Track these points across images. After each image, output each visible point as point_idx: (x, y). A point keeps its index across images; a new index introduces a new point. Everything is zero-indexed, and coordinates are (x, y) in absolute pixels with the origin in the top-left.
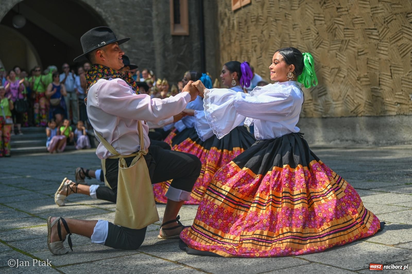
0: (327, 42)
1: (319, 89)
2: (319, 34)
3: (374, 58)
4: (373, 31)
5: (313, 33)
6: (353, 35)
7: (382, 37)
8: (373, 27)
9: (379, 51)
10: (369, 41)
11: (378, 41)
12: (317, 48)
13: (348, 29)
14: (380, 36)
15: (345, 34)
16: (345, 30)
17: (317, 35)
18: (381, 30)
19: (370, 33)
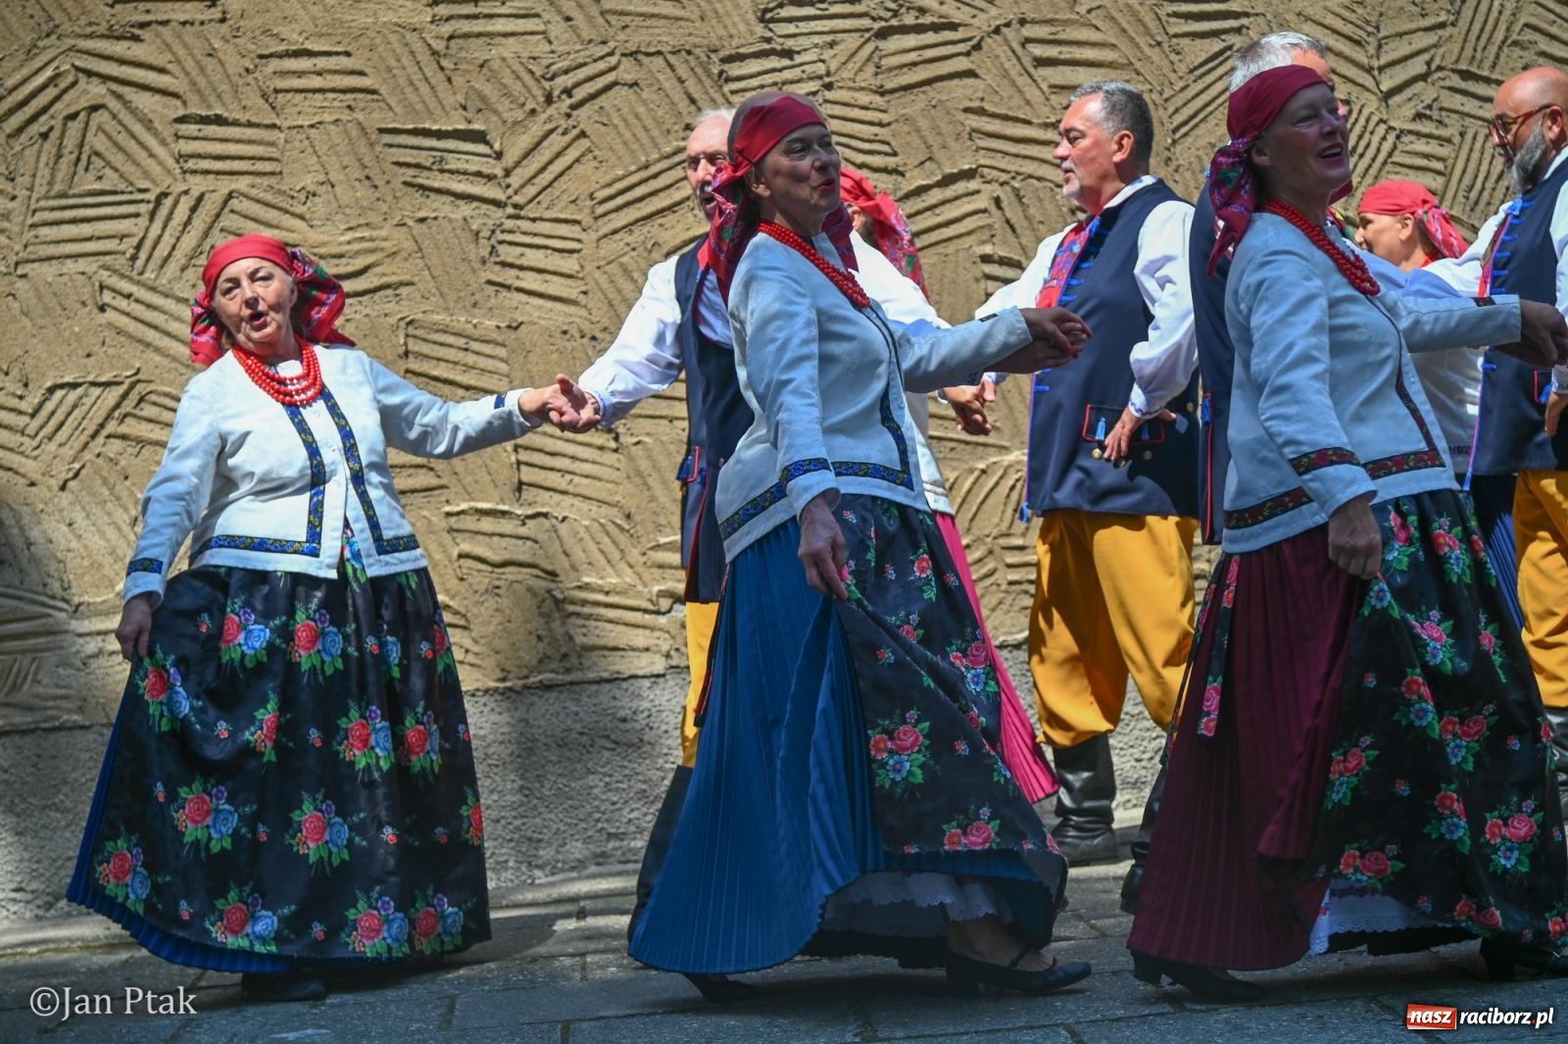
3: (460, 321)
4: (451, 144)
6: (268, 167)
7: (531, 190)
9: (509, 276)
10: (413, 205)
11: (498, 214)
13: (220, 121)
14: (515, 180)
15: (181, 157)
16: (184, 129)
18: (524, 141)
19: (424, 158)
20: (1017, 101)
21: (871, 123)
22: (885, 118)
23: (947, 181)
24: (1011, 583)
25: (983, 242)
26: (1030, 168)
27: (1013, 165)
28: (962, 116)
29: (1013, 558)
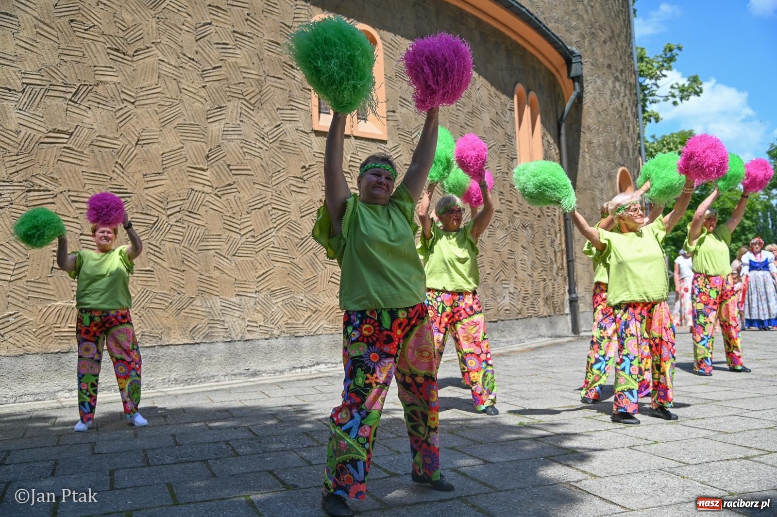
20: (66, 211)
24: (56, 336)
29: (56, 330)
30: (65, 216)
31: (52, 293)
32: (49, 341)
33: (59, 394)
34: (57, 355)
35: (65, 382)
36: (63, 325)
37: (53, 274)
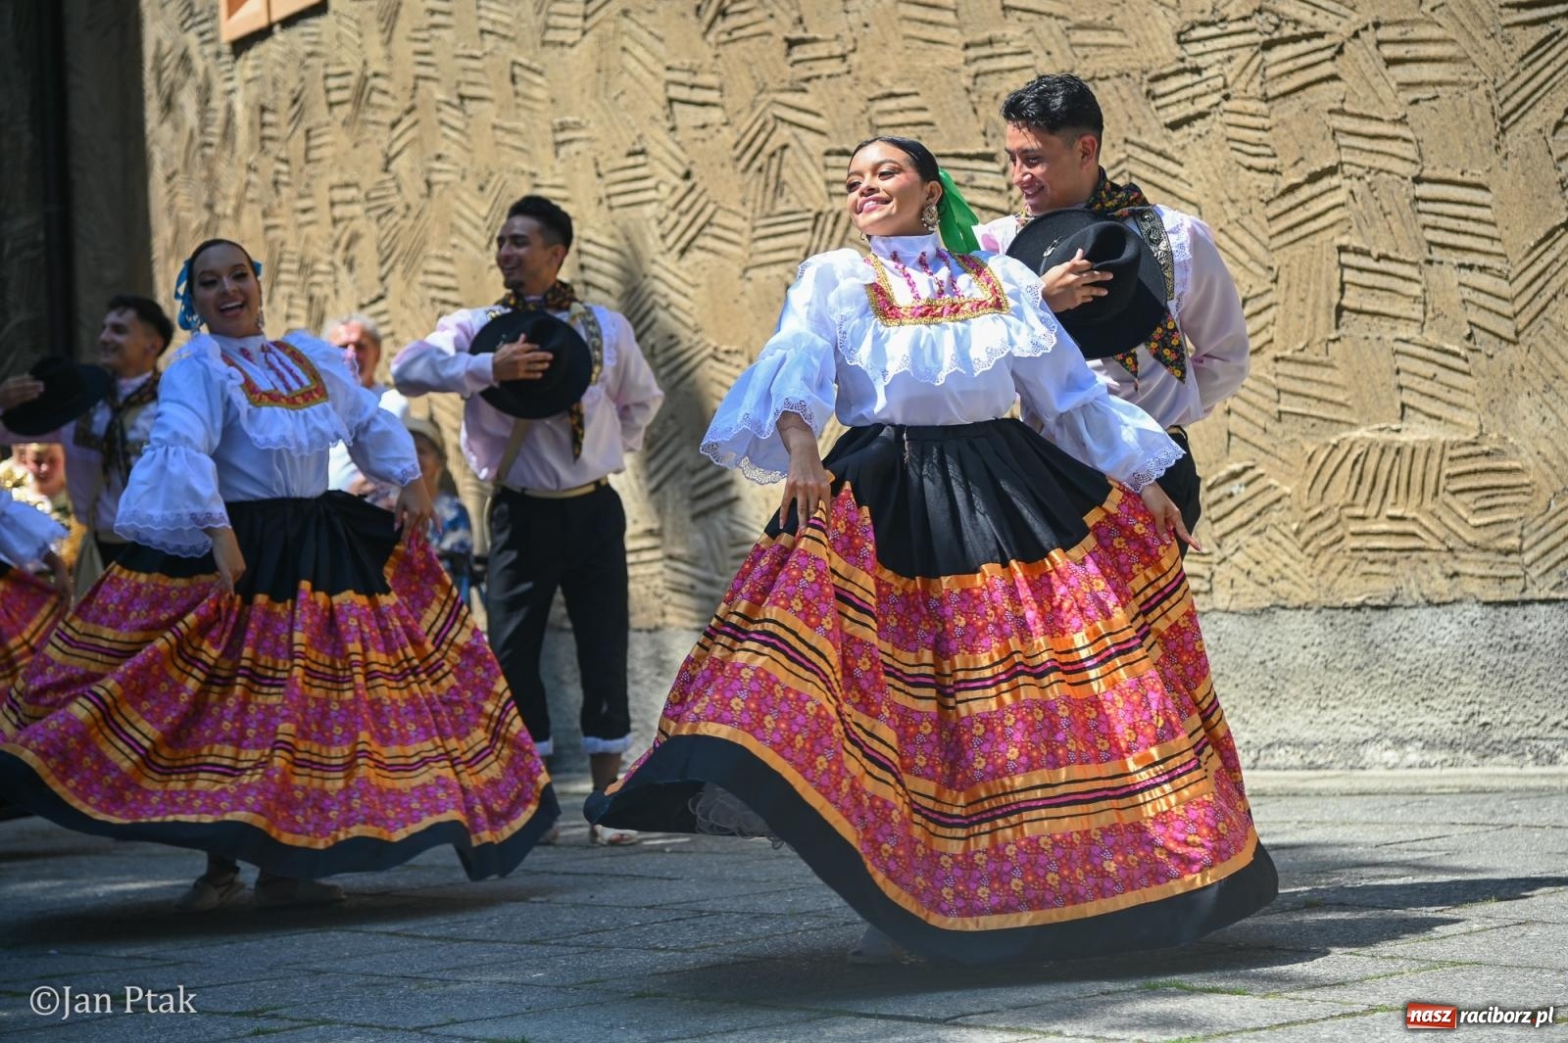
0: (737, 223)
1: (699, 476)
2: (694, 179)
4: (976, 165)
5: (662, 172)
8: (981, 149)
12: (683, 252)
15: (829, 183)
16: (832, 160)
17: (683, 186)
19: (961, 177)
20: (1372, 100)
21: (1257, 129)
22: (1267, 123)
23: (1314, 178)
24: (1354, 550)
25: (1343, 234)
26: (1381, 162)
27: (1367, 160)
28: (1327, 117)
29: (1355, 527)
30: (1371, 118)
31: (1340, 397)
32: (1338, 565)
33: (1371, 753)
34: (1361, 616)
35: (1383, 710)
36: (1372, 510)
37: (1343, 330)
